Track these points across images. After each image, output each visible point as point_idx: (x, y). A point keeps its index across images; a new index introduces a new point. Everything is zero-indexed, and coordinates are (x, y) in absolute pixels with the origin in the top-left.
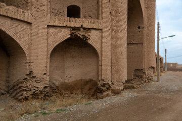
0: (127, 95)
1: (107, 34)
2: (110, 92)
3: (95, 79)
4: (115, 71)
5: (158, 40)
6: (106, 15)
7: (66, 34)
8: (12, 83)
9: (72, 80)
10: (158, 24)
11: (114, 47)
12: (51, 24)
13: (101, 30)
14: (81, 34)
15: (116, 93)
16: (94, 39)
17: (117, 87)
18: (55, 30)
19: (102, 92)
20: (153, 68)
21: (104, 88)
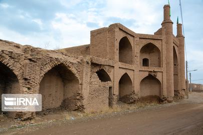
0: (174, 103)
1: (165, 74)
2: (166, 102)
3: (158, 95)
4: (169, 92)
5: (187, 72)
6: (164, 65)
7: (146, 74)
8: (122, 96)
9: (145, 95)
10: (186, 62)
11: (168, 80)
12: (141, 70)
13: (162, 72)
14: (153, 74)
15: (169, 102)
16: (159, 76)
17: (170, 99)
18: (142, 72)
19: (162, 101)
20: (184, 90)
21: (164, 100)
